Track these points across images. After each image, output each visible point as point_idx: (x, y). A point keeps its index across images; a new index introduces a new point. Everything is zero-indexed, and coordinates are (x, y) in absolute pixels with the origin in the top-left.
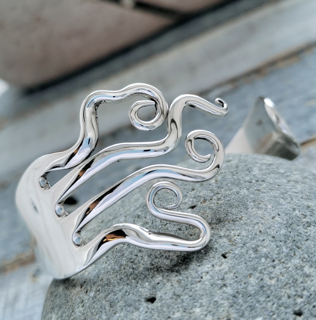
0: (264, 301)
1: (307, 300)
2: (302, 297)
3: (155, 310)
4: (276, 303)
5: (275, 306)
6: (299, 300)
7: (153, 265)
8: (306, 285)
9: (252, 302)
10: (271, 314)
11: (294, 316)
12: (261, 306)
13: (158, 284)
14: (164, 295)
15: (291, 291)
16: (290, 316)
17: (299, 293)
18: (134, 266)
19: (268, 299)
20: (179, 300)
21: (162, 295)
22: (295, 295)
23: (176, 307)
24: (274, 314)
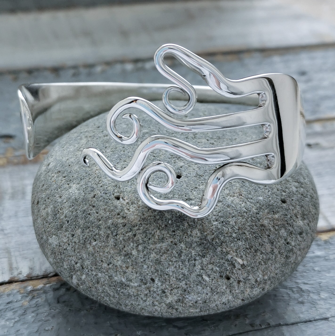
0: (263, 188)
1: (288, 195)
2: (285, 192)
3: (184, 182)
4: (270, 191)
5: (270, 192)
6: (284, 194)
7: (172, 156)
8: (287, 186)
9: (256, 187)
10: (268, 197)
11: (281, 202)
12: (261, 191)
13: (181, 167)
14: (189, 174)
15: (279, 187)
16: (279, 201)
17: (284, 189)
18: (154, 155)
19: (265, 188)
20: (202, 178)
21: (187, 174)
22: (281, 190)
23: (200, 182)
24: (269, 197)
